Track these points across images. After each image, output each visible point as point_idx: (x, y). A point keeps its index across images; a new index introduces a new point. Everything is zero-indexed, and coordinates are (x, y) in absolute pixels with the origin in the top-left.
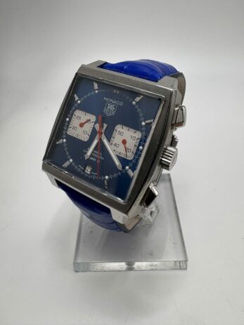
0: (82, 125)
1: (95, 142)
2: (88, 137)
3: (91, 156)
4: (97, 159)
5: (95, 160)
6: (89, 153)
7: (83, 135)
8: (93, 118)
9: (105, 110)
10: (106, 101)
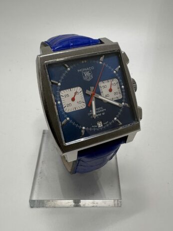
0: (73, 99)
1: (93, 103)
2: (85, 104)
3: (97, 114)
4: (101, 113)
5: (100, 115)
6: (94, 113)
7: (80, 105)
8: (79, 89)
9: (85, 78)
10: (80, 72)
